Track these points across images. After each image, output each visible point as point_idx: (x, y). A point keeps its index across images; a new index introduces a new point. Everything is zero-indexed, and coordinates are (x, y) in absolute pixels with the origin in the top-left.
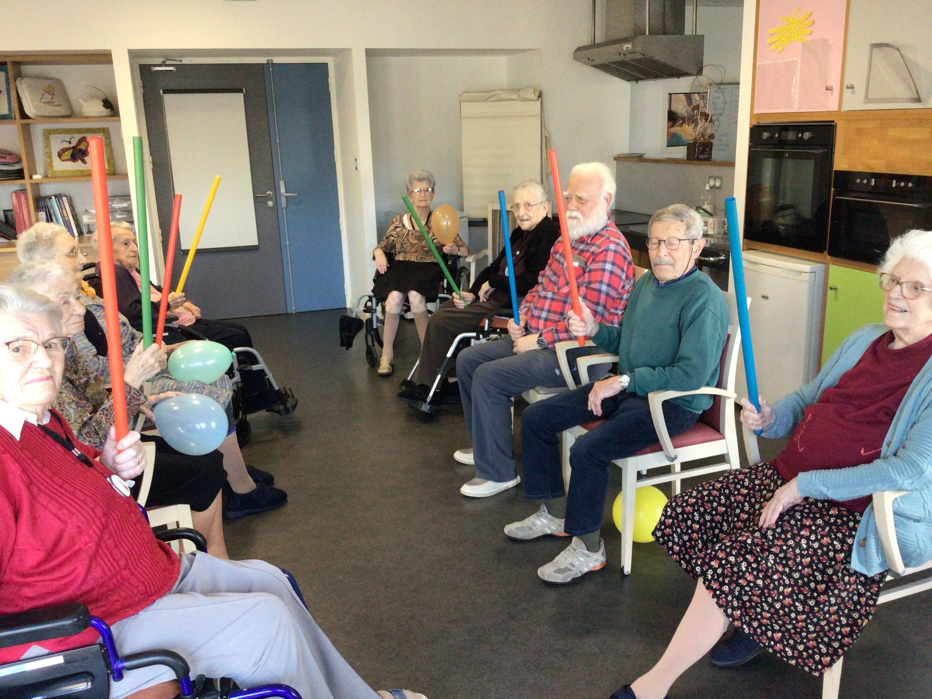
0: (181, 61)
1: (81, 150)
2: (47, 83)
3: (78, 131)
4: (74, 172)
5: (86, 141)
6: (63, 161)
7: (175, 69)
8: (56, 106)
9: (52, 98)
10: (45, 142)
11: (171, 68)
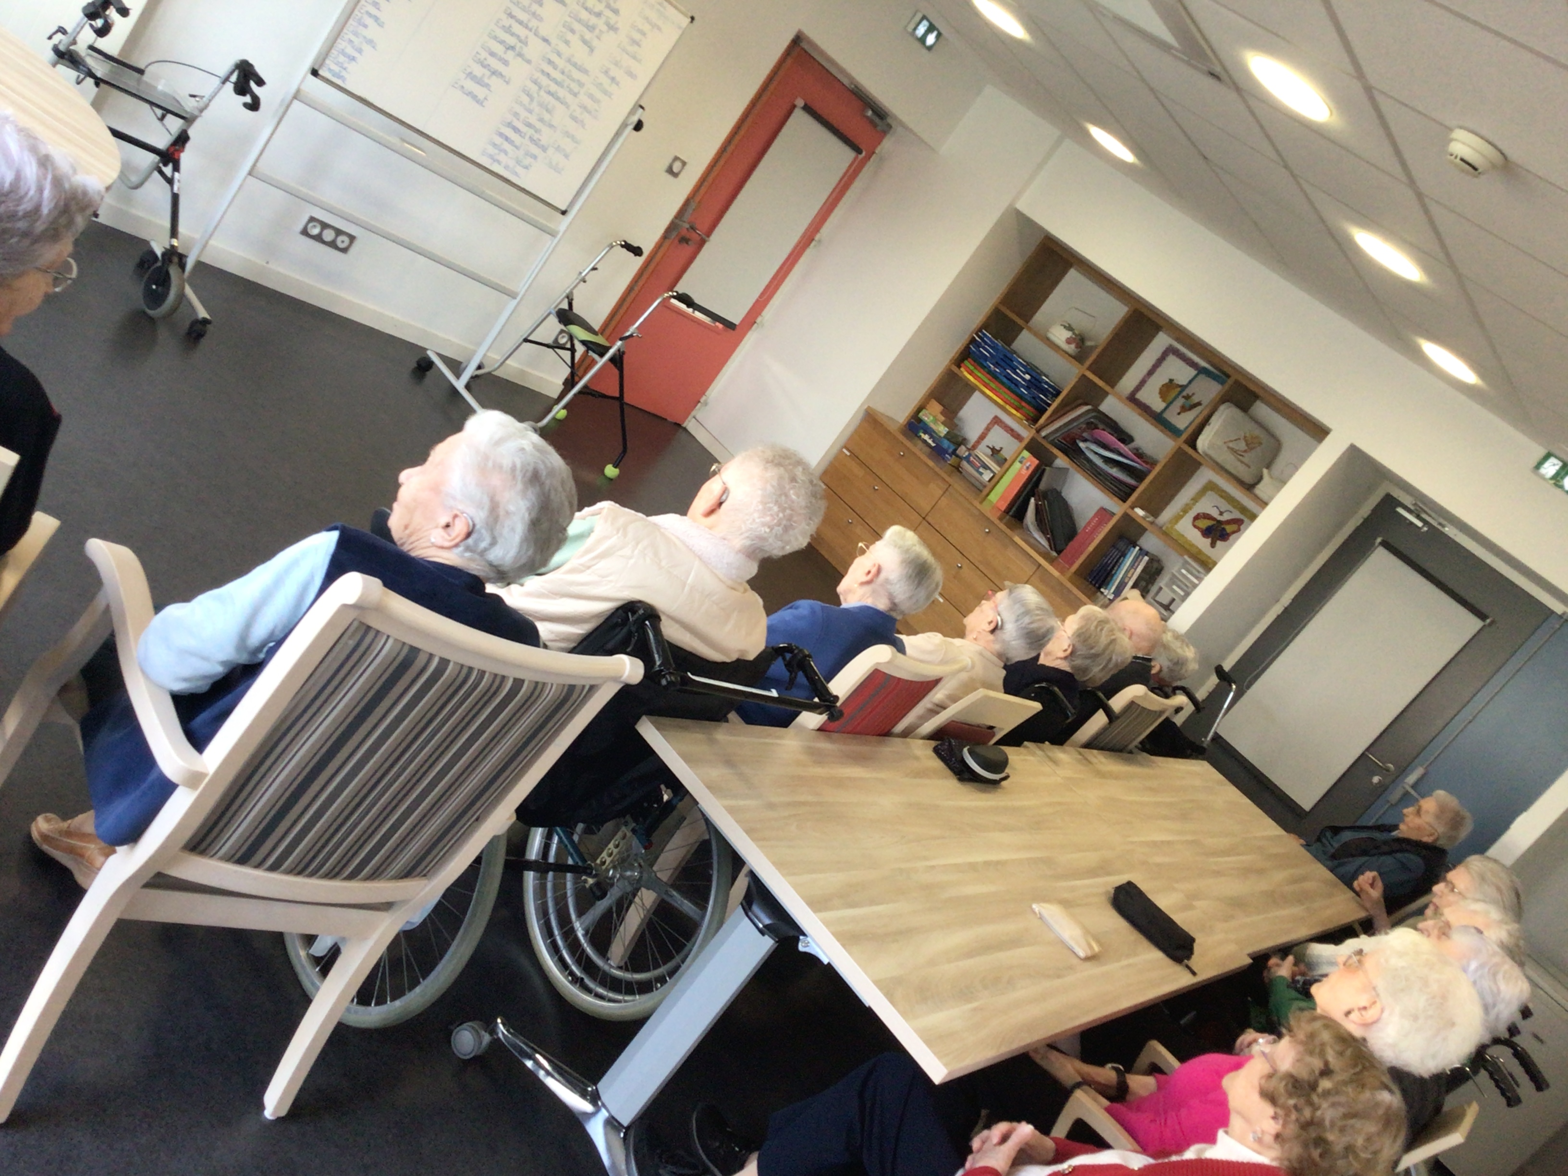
0: (1443, 526)
1: (1224, 529)
2: (1258, 432)
3: (1244, 510)
4: (1193, 545)
5: (1239, 526)
6: (1195, 526)
7: (1425, 529)
8: (1242, 462)
9: (1245, 451)
10: (1197, 494)
11: (1419, 524)
